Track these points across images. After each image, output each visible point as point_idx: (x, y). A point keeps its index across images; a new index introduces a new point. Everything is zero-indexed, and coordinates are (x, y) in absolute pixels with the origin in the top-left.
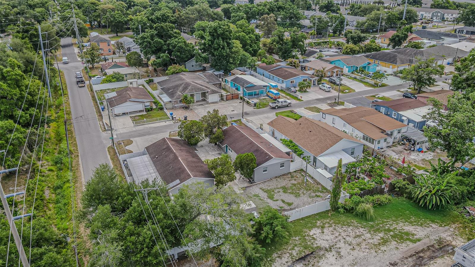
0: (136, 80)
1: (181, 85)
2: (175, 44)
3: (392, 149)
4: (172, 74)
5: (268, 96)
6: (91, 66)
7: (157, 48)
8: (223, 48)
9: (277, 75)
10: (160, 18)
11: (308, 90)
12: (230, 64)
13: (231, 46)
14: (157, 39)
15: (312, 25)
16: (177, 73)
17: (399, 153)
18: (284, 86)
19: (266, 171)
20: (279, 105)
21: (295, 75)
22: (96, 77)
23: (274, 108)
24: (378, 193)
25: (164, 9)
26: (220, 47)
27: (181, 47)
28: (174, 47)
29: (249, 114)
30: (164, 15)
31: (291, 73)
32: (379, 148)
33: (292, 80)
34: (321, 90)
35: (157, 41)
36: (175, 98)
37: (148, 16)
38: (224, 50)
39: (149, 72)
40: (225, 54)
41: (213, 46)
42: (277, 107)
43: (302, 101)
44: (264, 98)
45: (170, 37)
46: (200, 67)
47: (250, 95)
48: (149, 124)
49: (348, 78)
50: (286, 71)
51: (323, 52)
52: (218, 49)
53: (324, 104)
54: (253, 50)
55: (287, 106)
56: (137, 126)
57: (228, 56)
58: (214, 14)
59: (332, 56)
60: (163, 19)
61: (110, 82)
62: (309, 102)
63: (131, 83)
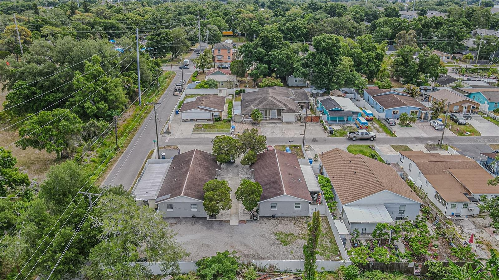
0: (226, 88)
1: (259, 99)
2: (275, 55)
3: (474, 219)
4: (265, 87)
5: (356, 125)
6: (201, 71)
7: (258, 58)
8: (326, 64)
9: (381, 102)
10: (291, 29)
11: (411, 124)
12: (332, 83)
13: (337, 63)
14: (260, 49)
15: (475, 46)
16: (269, 86)
17: (480, 228)
18: (383, 115)
19: (275, 207)
20: (359, 136)
21: (402, 104)
22: (196, 82)
23: (351, 139)
24: (402, 273)
25: (298, 20)
26: (321, 63)
27: (281, 60)
28: (274, 58)
29: (317, 141)
30: (295, 26)
31: (399, 101)
32: (453, 214)
33: (396, 110)
34: (431, 127)
35: (259, 51)
36: (245, 111)
37: (279, 27)
38: (325, 67)
39: (247, 82)
40: (326, 71)
41: (315, 61)
42: (354, 139)
43: (395, 136)
44: (350, 125)
45: (274, 47)
46: (304, 83)
47: (334, 120)
48: (207, 134)
49: (484, 117)
50: (395, 98)
51: (471, 80)
52: (318, 65)
53: (421, 145)
54: (369, 70)
55: (370, 139)
56: (194, 134)
57: (331, 73)
58: (353, 28)
59: (476, 88)
60: (294, 30)
61: (202, 88)
62: (403, 139)
63: (221, 91)
